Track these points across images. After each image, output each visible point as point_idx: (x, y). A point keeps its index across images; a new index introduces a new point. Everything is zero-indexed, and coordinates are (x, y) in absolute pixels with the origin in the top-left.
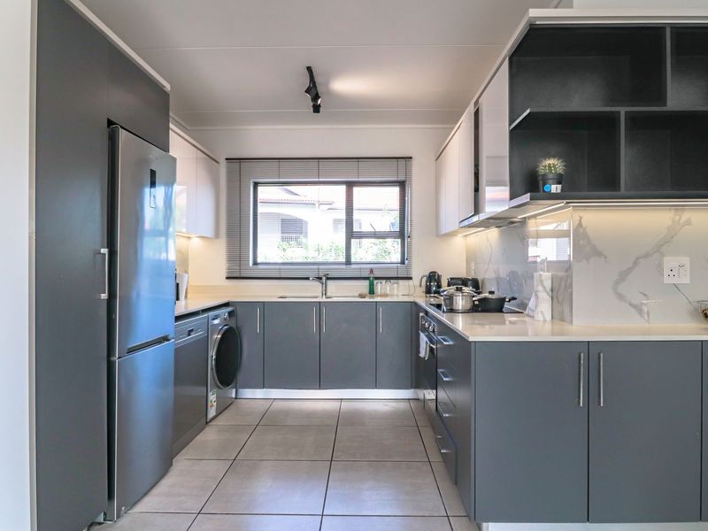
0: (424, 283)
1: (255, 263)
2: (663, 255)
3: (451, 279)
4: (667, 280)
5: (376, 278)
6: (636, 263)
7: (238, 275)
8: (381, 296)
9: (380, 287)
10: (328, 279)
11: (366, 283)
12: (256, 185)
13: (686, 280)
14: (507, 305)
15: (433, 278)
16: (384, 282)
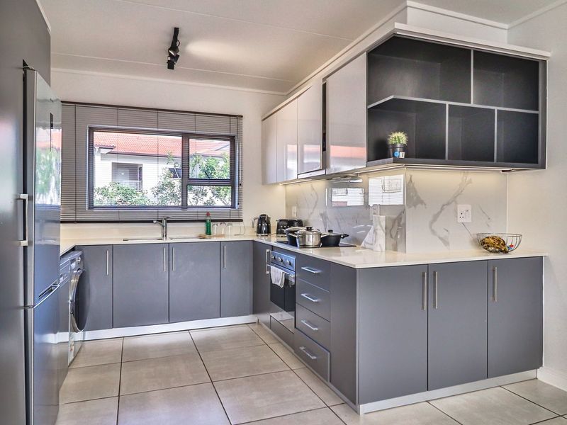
0: (256, 225)
1: (91, 207)
2: (456, 203)
3: (280, 220)
4: (460, 221)
5: (212, 221)
6: (442, 209)
7: (73, 219)
8: (217, 236)
9: (216, 228)
10: (168, 222)
11: (203, 225)
12: (92, 130)
13: (468, 220)
14: (342, 242)
15: (263, 220)
16: (219, 223)
